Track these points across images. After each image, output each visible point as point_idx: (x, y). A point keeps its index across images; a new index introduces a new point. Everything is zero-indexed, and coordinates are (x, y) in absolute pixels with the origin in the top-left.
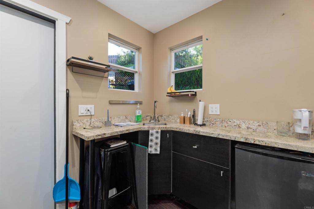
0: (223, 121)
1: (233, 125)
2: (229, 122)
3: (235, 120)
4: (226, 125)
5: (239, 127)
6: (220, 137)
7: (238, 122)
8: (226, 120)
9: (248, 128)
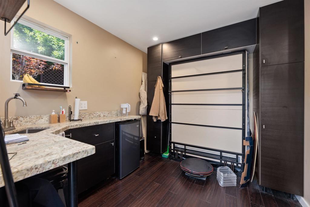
0: (91, 114)
1: (96, 116)
2: (94, 114)
3: (97, 112)
4: (93, 117)
5: (100, 116)
6: (111, 122)
7: (99, 113)
8: (92, 113)
9: (104, 116)
